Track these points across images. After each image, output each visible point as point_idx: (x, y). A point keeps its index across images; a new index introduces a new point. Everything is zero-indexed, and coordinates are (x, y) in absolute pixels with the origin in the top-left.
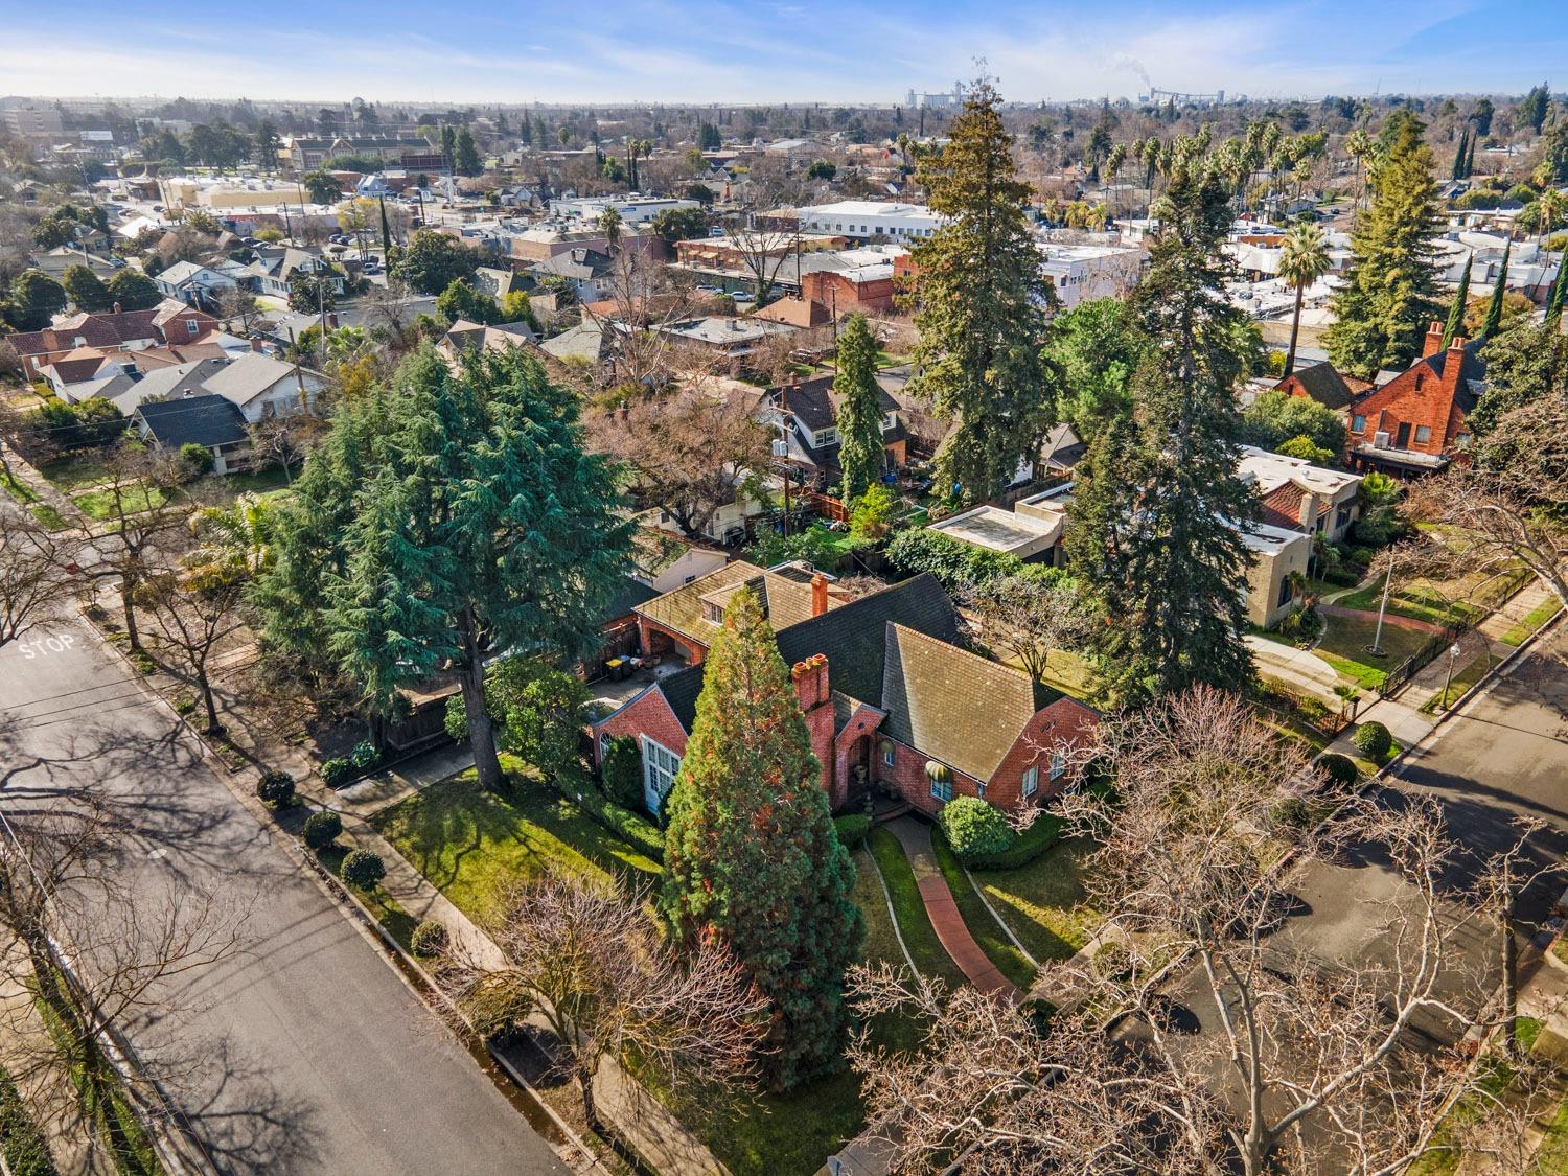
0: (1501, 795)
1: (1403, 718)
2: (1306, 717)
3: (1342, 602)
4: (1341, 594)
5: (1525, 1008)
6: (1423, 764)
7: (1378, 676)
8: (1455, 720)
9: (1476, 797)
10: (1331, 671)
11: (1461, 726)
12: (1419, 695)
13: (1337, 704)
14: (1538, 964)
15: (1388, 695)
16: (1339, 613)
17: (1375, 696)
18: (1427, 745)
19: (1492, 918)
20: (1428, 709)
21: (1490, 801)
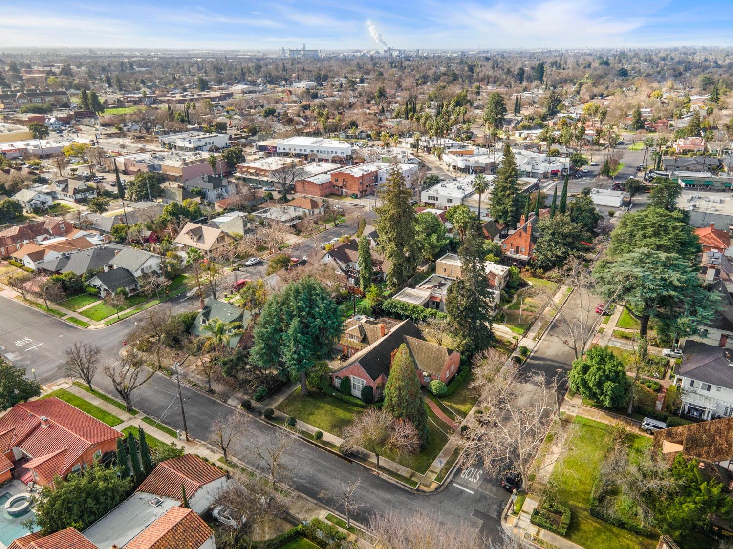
0: (552, 361)
1: (528, 342)
2: (506, 345)
3: (509, 308)
4: (508, 305)
5: (561, 410)
6: (535, 355)
7: (522, 331)
8: (541, 341)
9: (547, 362)
10: (510, 331)
11: (542, 343)
12: (531, 335)
13: (513, 341)
14: (563, 399)
15: (524, 336)
16: (508, 312)
17: (521, 337)
18: (535, 349)
19: (553, 391)
20: (534, 339)
21: (550, 362)
